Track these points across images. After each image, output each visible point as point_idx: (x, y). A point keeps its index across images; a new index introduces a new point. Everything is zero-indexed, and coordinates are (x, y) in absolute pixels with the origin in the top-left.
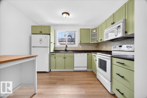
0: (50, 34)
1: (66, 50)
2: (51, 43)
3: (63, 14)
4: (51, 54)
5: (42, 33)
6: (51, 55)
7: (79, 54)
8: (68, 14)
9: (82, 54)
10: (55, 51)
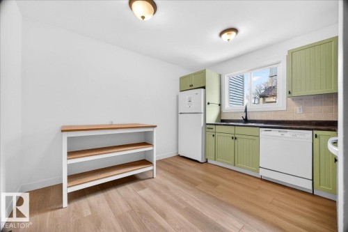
0: (204, 88)
1: (246, 120)
2: (209, 103)
3: (221, 34)
4: (208, 126)
5: (193, 87)
6: (208, 130)
7: (275, 133)
8: (235, 30)
9: (289, 133)
10: (222, 121)
